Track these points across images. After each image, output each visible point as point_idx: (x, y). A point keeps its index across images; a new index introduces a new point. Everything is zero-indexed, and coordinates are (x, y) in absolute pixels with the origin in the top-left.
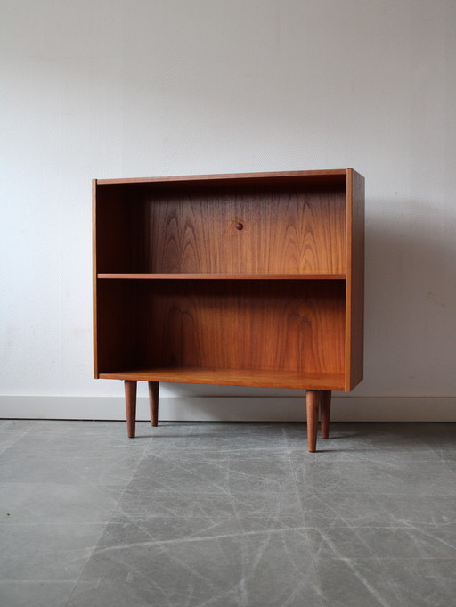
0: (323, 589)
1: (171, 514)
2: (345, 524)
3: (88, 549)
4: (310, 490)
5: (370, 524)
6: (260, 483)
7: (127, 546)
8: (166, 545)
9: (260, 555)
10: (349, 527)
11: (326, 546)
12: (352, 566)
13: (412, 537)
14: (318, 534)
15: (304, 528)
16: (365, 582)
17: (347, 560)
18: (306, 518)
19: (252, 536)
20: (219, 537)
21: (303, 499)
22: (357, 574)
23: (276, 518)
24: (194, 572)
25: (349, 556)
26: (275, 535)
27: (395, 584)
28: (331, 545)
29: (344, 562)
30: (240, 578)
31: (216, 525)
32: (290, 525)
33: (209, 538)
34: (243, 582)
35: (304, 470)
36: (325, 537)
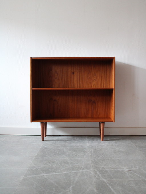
0: (97, 190)
1: (49, 165)
2: (105, 169)
3: (21, 177)
4: (94, 157)
5: (113, 169)
6: (78, 155)
7: (34, 176)
8: (47, 175)
9: (77, 179)
10: (106, 169)
11: (98, 176)
12: (106, 182)
14: (96, 172)
15: (92, 170)
16: (110, 187)
17: (105, 180)
18: (93, 167)
19: (74, 172)
20: (64, 173)
21: (92, 160)
22: (108, 185)
23: (83, 167)
24: (55, 184)
26: (82, 172)
27: (120, 188)
28: (100, 175)
31: (63, 169)
32: (87, 169)
33: (61, 173)
34: (71, 187)
35: (93, 151)
36: (98, 173)
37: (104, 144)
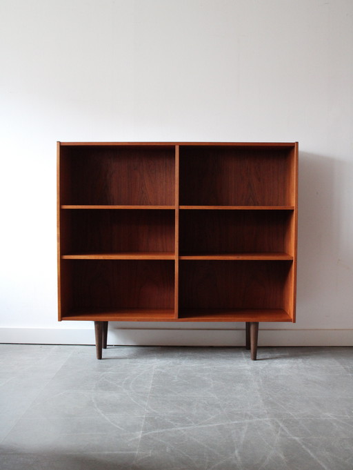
0: (285, 456)
1: (183, 410)
2: (292, 417)
3: (137, 433)
4: (267, 394)
5: (308, 416)
6: (235, 390)
7: (161, 431)
8: (185, 430)
9: (244, 436)
10: (295, 418)
11: (283, 430)
12: (300, 442)
13: (335, 424)
14: (277, 423)
15: (267, 419)
16: (309, 451)
17: (297, 438)
18: (268, 413)
19: (236, 424)
20: (216, 425)
21: (263, 400)
22: (304, 447)
23: (249, 413)
24: (206, 446)
25: (298, 436)
26: (250, 424)
27: (327, 453)
28: (285, 429)
29: (295, 440)
30: (234, 450)
31: (212, 417)
32: (258, 417)
33: (210, 425)
34: (236, 452)
35: (261, 380)
36: (281, 424)
37: (280, 366)
